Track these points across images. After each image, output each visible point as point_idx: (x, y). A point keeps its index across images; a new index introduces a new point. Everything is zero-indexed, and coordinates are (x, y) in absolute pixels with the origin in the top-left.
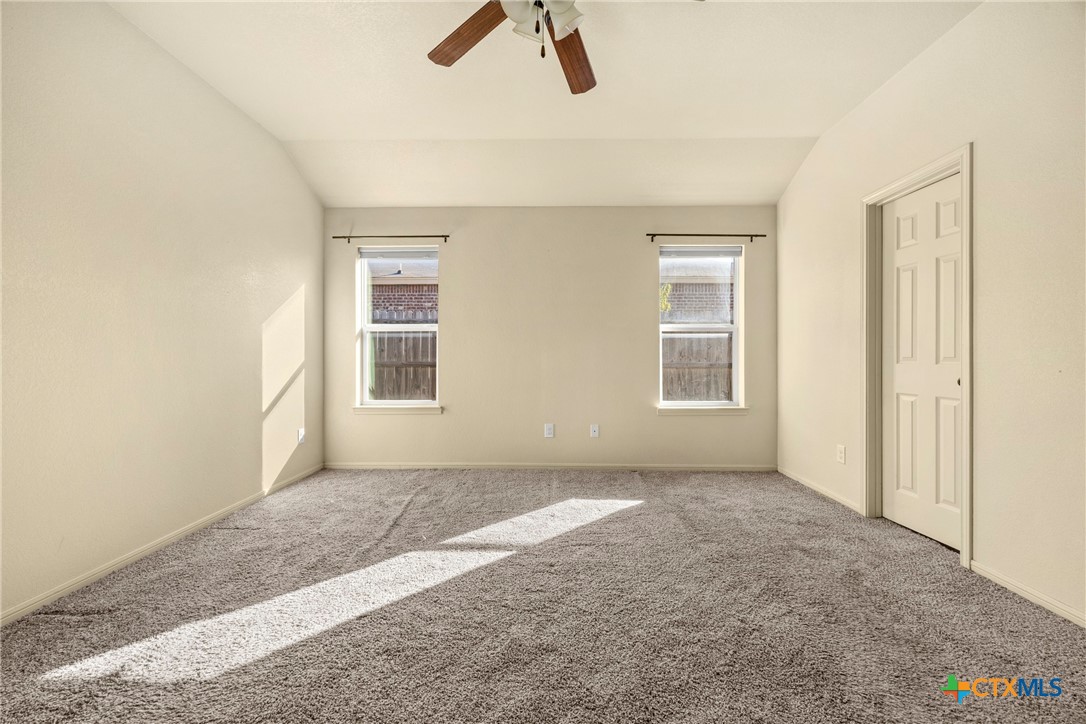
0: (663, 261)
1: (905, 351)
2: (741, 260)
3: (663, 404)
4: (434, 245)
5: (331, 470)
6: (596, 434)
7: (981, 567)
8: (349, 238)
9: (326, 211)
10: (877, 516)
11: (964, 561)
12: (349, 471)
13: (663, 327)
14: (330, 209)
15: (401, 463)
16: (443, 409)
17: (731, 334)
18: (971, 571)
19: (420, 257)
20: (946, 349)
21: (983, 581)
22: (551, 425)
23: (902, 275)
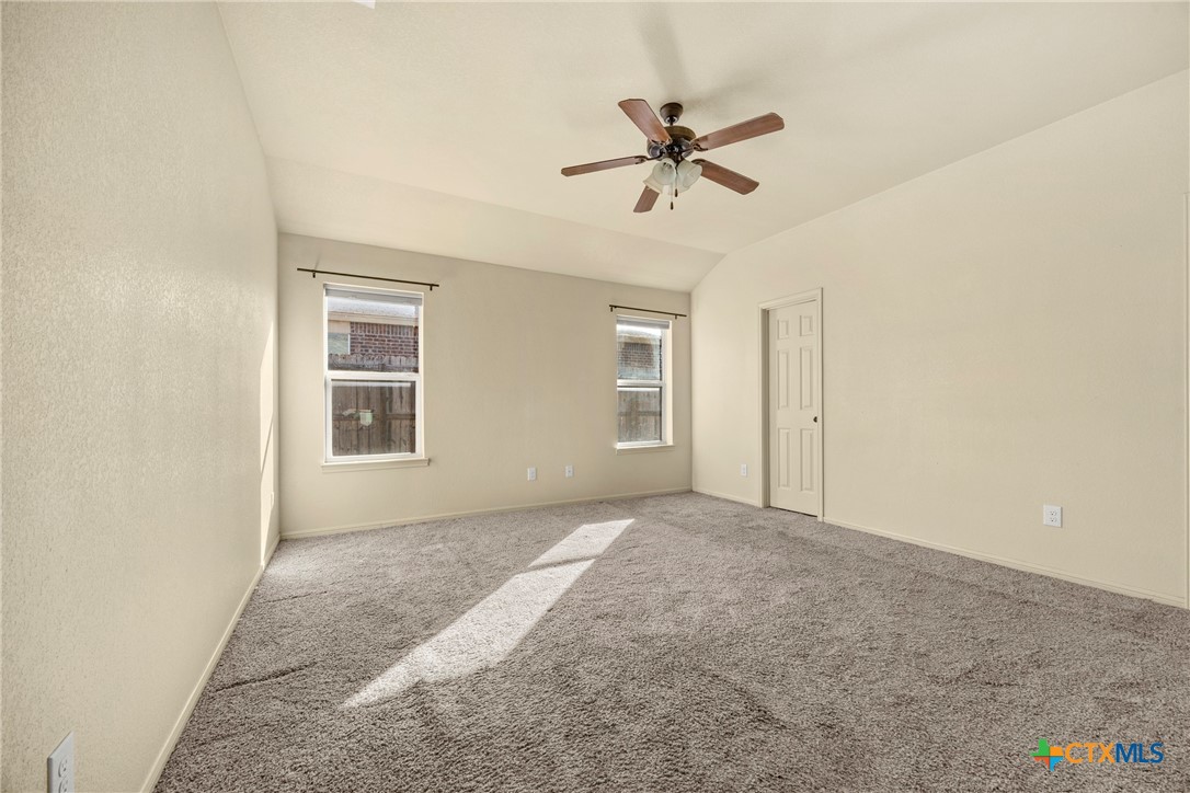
0: (620, 328)
1: (783, 402)
2: (669, 332)
3: (620, 446)
4: (421, 292)
5: (296, 541)
6: (571, 474)
7: (829, 519)
8: (314, 272)
9: (284, 237)
10: (768, 506)
11: (820, 519)
12: (320, 538)
13: (620, 382)
14: (287, 234)
15: (383, 522)
16: (430, 460)
17: (661, 388)
18: (823, 523)
19: (402, 303)
20: (806, 401)
21: (830, 526)
22: (534, 469)
23: (781, 355)
